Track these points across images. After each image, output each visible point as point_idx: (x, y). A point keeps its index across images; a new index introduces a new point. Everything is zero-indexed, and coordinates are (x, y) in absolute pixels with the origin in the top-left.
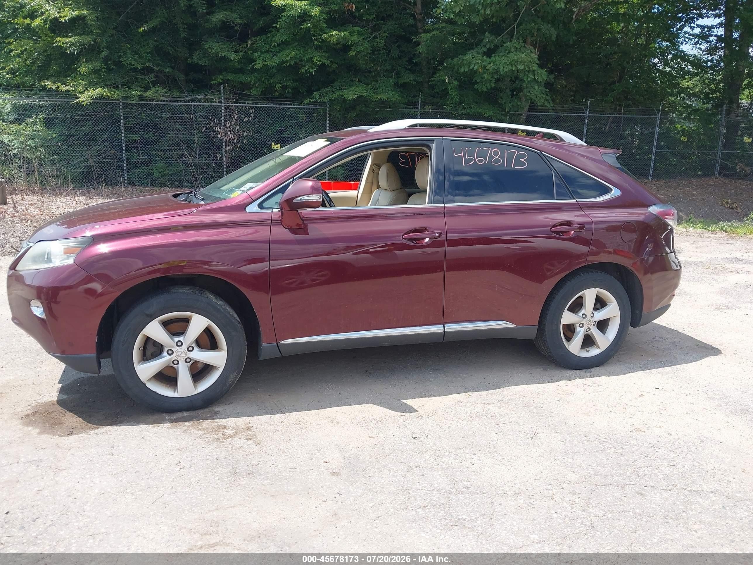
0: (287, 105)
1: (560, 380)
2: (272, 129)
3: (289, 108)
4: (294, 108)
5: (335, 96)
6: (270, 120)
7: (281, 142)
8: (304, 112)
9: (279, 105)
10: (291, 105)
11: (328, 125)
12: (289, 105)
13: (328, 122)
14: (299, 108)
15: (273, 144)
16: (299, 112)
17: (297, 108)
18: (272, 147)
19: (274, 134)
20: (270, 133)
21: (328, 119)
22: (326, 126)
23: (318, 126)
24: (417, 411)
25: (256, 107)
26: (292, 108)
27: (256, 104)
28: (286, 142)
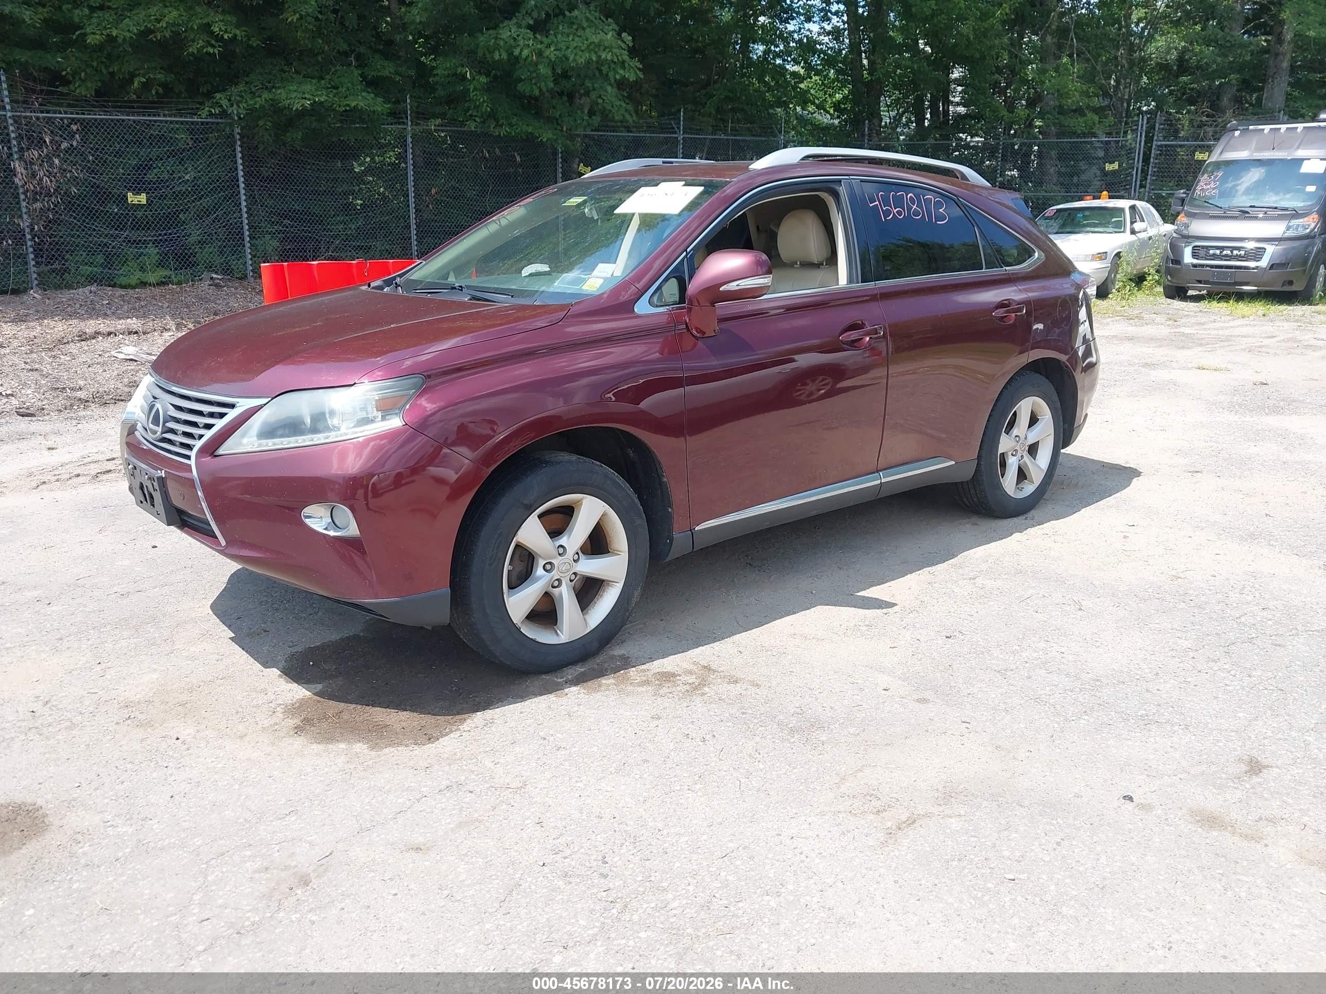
0: (149, 115)
1: (1012, 534)
2: (125, 165)
3: (155, 121)
4: (166, 122)
5: (260, 102)
6: (118, 146)
7: (145, 190)
8: (188, 130)
9: (133, 115)
10: (159, 116)
11: (240, 155)
12: (154, 116)
13: (239, 149)
14: (177, 122)
15: (130, 194)
16: (178, 129)
17: (171, 122)
18: (130, 200)
19: (129, 175)
20: (122, 171)
21: (239, 143)
22: (235, 157)
23: (220, 157)
24: (894, 605)
25: (84, 120)
26: (161, 121)
27: (83, 114)
28: (155, 190)
